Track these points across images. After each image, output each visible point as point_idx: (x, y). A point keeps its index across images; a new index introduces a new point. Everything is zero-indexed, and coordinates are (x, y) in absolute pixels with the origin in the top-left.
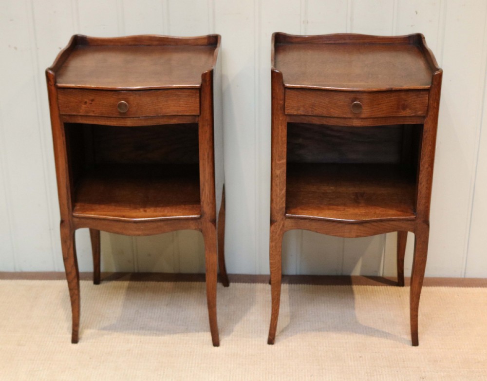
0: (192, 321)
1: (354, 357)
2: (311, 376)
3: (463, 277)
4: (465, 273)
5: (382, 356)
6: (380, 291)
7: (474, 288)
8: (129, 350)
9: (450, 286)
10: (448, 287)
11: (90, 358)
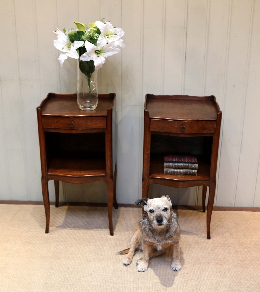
0: (129, 225)
1: (205, 242)
2: (186, 250)
3: (252, 207)
4: (253, 205)
5: (218, 242)
6: (215, 213)
7: (258, 212)
8: (101, 238)
9: (246, 211)
10: (246, 212)
11: (83, 241)
